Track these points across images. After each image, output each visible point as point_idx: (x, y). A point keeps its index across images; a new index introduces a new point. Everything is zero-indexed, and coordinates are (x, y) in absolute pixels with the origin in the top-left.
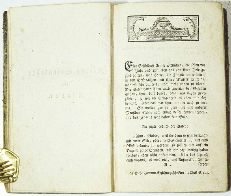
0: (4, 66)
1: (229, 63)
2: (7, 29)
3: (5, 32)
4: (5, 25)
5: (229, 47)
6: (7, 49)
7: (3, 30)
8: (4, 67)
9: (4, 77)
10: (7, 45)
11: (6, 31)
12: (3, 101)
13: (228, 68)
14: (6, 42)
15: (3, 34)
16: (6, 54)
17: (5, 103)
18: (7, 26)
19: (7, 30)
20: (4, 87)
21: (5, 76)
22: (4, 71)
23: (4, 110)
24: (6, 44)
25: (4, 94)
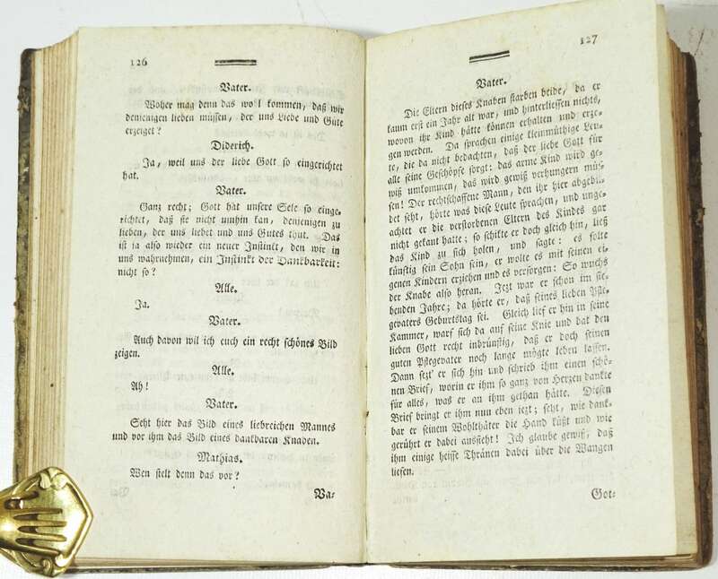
0: (19, 206)
1: (704, 206)
2: (30, 101)
3: (24, 109)
4: (26, 88)
5: (702, 161)
6: (29, 156)
7: (17, 102)
8: (20, 209)
9: (18, 237)
10: (29, 145)
11: (26, 106)
12: (15, 304)
13: (699, 219)
14: (27, 138)
15: (18, 113)
16: (26, 170)
17: (22, 312)
18: (30, 90)
19: (30, 104)
20: (20, 265)
21: (23, 233)
22: (19, 218)
23: (19, 332)
24: (26, 141)
25: (18, 285)
